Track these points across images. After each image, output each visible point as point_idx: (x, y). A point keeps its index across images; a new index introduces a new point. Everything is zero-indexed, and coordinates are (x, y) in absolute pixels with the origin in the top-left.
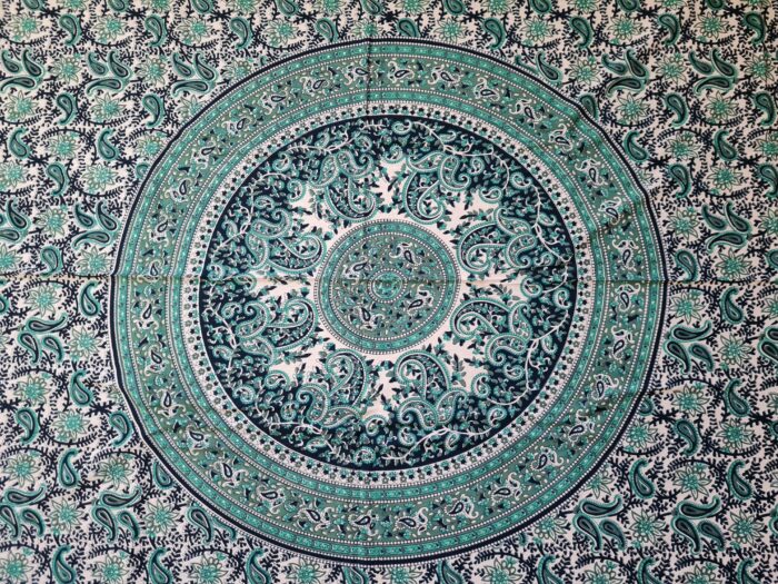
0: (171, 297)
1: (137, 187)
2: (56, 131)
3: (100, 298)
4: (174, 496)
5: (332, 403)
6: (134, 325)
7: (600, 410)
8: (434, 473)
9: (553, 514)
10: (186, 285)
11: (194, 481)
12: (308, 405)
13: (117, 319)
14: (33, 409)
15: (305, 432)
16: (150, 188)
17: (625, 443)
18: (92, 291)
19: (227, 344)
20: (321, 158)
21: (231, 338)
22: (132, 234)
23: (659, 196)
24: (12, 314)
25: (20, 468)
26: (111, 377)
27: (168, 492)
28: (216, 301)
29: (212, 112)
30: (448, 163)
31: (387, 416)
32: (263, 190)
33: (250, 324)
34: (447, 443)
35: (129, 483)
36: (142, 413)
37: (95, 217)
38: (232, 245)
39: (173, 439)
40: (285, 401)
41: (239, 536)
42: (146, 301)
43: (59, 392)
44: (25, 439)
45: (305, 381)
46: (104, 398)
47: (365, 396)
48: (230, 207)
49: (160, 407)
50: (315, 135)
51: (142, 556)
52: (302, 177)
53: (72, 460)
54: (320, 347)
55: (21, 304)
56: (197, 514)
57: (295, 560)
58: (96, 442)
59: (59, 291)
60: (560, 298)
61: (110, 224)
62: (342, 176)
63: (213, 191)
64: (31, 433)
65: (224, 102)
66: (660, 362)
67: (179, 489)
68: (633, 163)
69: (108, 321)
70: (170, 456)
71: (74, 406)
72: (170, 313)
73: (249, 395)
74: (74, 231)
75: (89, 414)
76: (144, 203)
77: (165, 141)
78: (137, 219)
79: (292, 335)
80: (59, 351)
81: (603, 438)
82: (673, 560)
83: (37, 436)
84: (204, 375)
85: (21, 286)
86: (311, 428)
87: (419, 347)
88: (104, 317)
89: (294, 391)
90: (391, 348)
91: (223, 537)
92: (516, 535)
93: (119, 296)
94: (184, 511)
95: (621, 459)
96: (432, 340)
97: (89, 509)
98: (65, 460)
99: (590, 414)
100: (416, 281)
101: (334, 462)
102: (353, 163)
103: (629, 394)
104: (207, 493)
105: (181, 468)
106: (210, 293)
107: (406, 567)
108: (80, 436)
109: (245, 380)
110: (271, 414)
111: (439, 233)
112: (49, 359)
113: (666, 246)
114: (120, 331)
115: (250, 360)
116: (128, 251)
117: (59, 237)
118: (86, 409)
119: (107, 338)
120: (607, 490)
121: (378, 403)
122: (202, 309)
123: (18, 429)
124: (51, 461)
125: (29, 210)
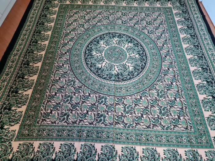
0: (118, 86)
1: (95, 93)
2: (81, 109)
3: (118, 99)
4: (156, 85)
5: (136, 62)
6: (124, 92)
8: (146, 49)
9: (150, 37)
10: (116, 84)
11: (152, 82)
12: (137, 65)
13: (123, 95)
14: (142, 110)
15: (142, 65)
16: (96, 90)
17: (139, 29)
18: (117, 100)
19: (127, 77)
20: (92, 63)
21: (126, 76)
22: (105, 93)
24: (122, 116)
25: (154, 112)
26: (134, 95)
27: (155, 86)
28: (119, 79)
29: (80, 80)
30: (94, 46)
31: (138, 55)
32: (97, 72)
33: (123, 74)
34: (141, 48)
35: (154, 92)
36: (141, 90)
37: (101, 100)
38: (108, 76)
39: (145, 85)
40: (137, 68)
41: (161, 75)
42: (119, 90)
43: (138, 105)
44: (149, 112)
45: (133, 66)
46: (139, 97)
47: (135, 58)
48: (100, 77)
49: (140, 87)
50: (87, 64)
51: (167, 90)
52: (95, 66)
53: (151, 102)
54: (127, 63)
55: (120, 114)
56: (158, 81)
57: (163, 67)
58: (147, 98)
59: (117, 106)
60: (117, 35)
61: (103, 97)
62: (95, 60)
63: (97, 80)
64: (147, 110)
65: (79, 78)
66: (126, 25)
67: (154, 84)
68: (96, 26)
69: (123, 97)
70: (148, 86)
71: (141, 102)
72: (121, 86)
73: (136, 73)
74: (104, 104)
75: (142, 99)
76: (99, 91)
77: (86, 88)
78: (102, 92)
79: (125, 68)
80: (130, 106)
82: (154, 26)
83: (148, 109)
84: (133, 80)
85: (116, 114)
86: (141, 65)
87: (126, 51)
88: (122, 98)
89: (135, 67)
90: (126, 54)
91: (162, 77)
92: (154, 41)
93: (118, 95)
94: (158, 83)
96: (125, 49)
97: (160, 99)
98: (152, 104)
99: (135, 32)
100: (115, 51)
101: (146, 62)
102: (93, 59)
103: (131, 28)
104: (154, 80)
105: (150, 84)
106: (117, 80)
107: (161, 53)
108: (147, 101)
109: (133, 74)
110: (139, 70)
111: (107, 48)
112: (132, 108)
113: (109, 24)
114: (125, 95)
115: (130, 73)
116: (109, 94)
117: (105, 107)
118: (141, 100)
119: (127, 97)
120: (146, 31)
121: (136, 56)
122: (120, 81)
123: (147, 113)
124: (152, 106)
125: (99, 114)
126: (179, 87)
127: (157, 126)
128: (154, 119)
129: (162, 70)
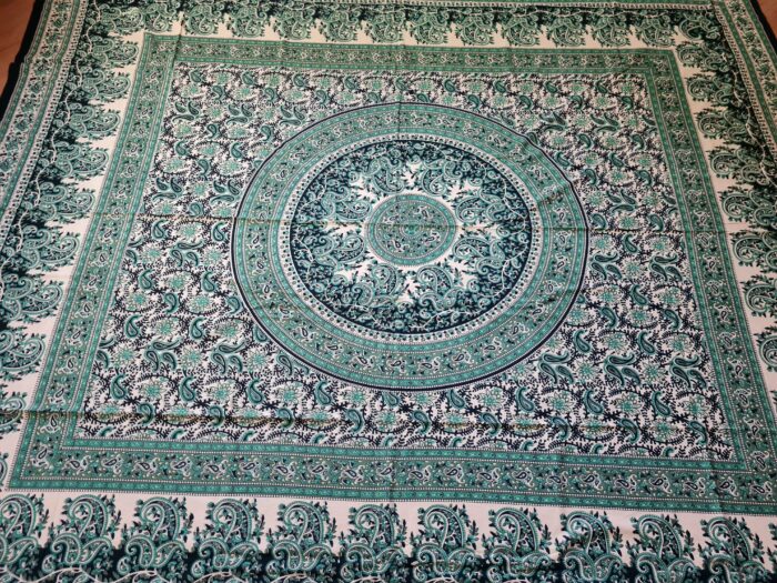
0: (271, 232)
1: (254, 173)
2: (205, 143)
3: (226, 231)
4: (268, 347)
5: (376, 294)
6: (246, 247)
7: (551, 300)
8: (444, 336)
9: (524, 362)
10: (282, 225)
11: (282, 339)
12: (360, 294)
13: (236, 243)
14: (176, 293)
15: (357, 310)
16: (262, 173)
17: (569, 319)
18: (221, 227)
19: (307, 259)
20: (370, 160)
21: (310, 255)
22: (249, 198)
23: (579, 184)
24: (167, 239)
25: (163, 328)
26: (230, 275)
27: (264, 344)
28: (301, 235)
29: (303, 135)
30: (449, 165)
31: (412, 302)
32: (332, 176)
33: (323, 248)
34: (452, 318)
35: (239, 337)
36: (249, 297)
37: (226, 188)
38: (312, 205)
39: (269, 313)
40: (345, 291)
41: (311, 372)
42: (255, 234)
43: (195, 283)
44: (168, 311)
45: (358, 281)
46: (224, 288)
47: (397, 290)
48: (312, 184)
49: (261, 293)
50: (366, 148)
51: (243, 383)
52: (357, 170)
53: (200, 323)
54: (367, 262)
55: (174, 234)
56: (283, 359)
57: (349, 388)
58: (217, 313)
59: (199, 226)
60: (521, 238)
61: (235, 192)
62: (383, 170)
63: (301, 176)
64: (173, 307)
65: (311, 131)
66: (587, 273)
67: (271, 343)
68: (561, 168)
69: (230, 244)
70: (266, 323)
71: (204, 292)
72: (271, 241)
73: (320, 288)
74: (212, 195)
75: (214, 297)
76: (257, 181)
77: (273, 149)
78: (253, 189)
79: (350, 255)
80: (197, 261)
81: (554, 317)
82: (607, 391)
83: (177, 309)
84: (291, 276)
85: (175, 224)
86: (361, 307)
87: (432, 263)
88: (227, 242)
89: (351, 286)
90: (414, 263)
91: (300, 373)
92: (500, 374)
93: (238, 231)
94: (274, 356)
95: (567, 329)
96: (441, 260)
97: (208, 354)
98: (195, 324)
99: (545, 303)
100: (429, 227)
101: (377, 329)
102: (389, 163)
103: (569, 291)
104: (291, 346)
105: (273, 330)
106: (297, 231)
107: (426, 393)
108: (206, 310)
109: (318, 279)
110: (335, 300)
111: (444, 201)
112: (190, 265)
113: (586, 211)
114: (237, 250)
115: (322, 268)
116: (245, 206)
117: (202, 197)
118: (211, 294)
119: (229, 254)
120: (558, 347)
121: (406, 294)
122: (291, 239)
123: (164, 305)
124: (185, 324)
125: (184, 183)
126: (251, 430)
127: (117, 328)
128: (140, 324)
129: (336, 380)
